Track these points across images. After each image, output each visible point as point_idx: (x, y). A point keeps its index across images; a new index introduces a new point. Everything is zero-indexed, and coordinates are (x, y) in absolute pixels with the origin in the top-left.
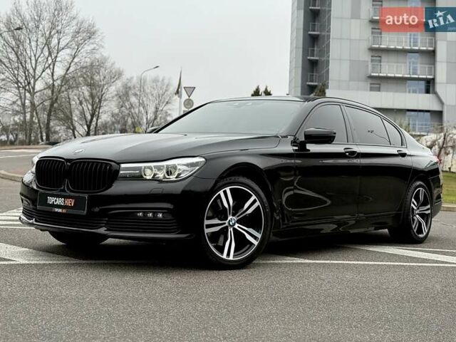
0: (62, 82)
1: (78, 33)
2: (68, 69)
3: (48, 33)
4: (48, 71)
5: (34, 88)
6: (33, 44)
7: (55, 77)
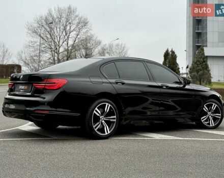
0: (72, 47)
1: (79, 23)
2: (75, 41)
3: (65, 24)
4: (65, 42)
5: (59, 51)
6: (58, 29)
7: (69, 46)
